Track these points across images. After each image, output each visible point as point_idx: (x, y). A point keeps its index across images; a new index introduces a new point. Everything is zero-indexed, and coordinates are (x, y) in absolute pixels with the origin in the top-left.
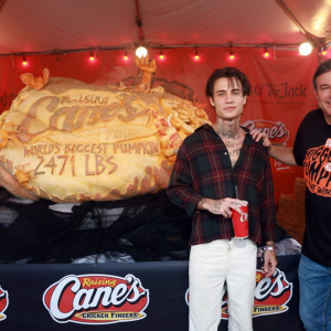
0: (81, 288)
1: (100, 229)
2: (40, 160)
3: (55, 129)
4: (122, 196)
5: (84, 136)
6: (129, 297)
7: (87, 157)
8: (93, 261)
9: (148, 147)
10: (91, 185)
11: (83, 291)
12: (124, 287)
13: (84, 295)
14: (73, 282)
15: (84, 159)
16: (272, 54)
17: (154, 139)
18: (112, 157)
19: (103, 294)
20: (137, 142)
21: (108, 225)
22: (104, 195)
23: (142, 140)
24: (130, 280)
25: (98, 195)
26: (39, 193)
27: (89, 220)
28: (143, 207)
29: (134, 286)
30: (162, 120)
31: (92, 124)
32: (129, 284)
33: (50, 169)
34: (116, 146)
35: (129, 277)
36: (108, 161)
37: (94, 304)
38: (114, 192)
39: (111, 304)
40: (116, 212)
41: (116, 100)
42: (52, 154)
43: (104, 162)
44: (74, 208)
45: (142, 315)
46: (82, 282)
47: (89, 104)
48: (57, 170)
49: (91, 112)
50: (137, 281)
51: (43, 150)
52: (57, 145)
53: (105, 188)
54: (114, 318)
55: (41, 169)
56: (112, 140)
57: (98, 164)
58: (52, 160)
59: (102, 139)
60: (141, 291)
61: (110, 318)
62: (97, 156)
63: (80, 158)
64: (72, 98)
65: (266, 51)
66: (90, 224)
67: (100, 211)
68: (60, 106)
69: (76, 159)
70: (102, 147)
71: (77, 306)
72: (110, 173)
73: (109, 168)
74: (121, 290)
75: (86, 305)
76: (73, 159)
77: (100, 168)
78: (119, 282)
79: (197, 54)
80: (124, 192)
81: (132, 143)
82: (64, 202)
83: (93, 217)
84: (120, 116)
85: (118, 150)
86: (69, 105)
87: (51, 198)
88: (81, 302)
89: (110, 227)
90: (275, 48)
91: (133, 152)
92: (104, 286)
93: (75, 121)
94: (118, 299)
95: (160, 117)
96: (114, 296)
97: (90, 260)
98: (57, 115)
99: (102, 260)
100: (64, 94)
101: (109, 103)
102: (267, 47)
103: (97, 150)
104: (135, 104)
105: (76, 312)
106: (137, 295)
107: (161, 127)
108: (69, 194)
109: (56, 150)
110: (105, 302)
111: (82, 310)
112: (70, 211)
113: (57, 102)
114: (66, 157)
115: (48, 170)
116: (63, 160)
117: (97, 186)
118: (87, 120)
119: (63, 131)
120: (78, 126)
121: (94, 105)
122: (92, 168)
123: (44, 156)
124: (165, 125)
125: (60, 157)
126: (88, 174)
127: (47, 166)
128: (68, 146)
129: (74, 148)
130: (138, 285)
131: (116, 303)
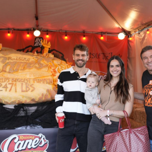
0: (19, 140)
1: (26, 116)
3: (5, 71)
4: (36, 102)
5: (20, 75)
6: (40, 144)
7: (22, 84)
8: (24, 128)
9: (48, 81)
10: (23, 96)
11: (20, 142)
12: (38, 139)
13: (20, 144)
14: (15, 138)
16: (105, 38)
17: (50, 77)
19: (28, 143)
20: (43, 78)
21: (30, 114)
22: (28, 101)
23: (46, 78)
25: (26, 101)
27: (21, 112)
28: (46, 106)
30: (54, 70)
31: (24, 69)
32: (40, 138)
34: (34, 80)
35: (40, 135)
36: (31, 86)
37: (24, 148)
38: (33, 100)
39: (32, 147)
40: (34, 109)
41: (33, 60)
42: (6, 82)
43: (29, 87)
44: (15, 107)
46: (19, 137)
47: (21, 61)
48: (8, 89)
49: (22, 64)
50: (44, 137)
51: (1, 81)
52: (8, 79)
53: (29, 98)
56: (32, 77)
57: (27, 87)
58: (6, 85)
59: (28, 77)
60: (45, 141)
62: (26, 84)
63: (19, 84)
64: (13, 58)
65: (102, 36)
66: (22, 113)
67: (27, 108)
68: (7, 61)
69: (17, 85)
70: (28, 80)
72: (32, 91)
73: (31, 89)
74: (36, 141)
76: (16, 85)
77: (28, 89)
78: (36, 137)
79: (66, 36)
80: (37, 100)
81: (41, 79)
82: (10, 104)
83: (24, 110)
84: (36, 67)
85: (35, 82)
86: (11, 61)
87: (3, 102)
88: (18, 147)
89: (31, 115)
90: (106, 35)
91: (42, 82)
92: (29, 139)
93: (15, 68)
94: (35, 145)
95: (53, 68)
96: (33, 144)
98: (6, 65)
99: (29, 128)
100: (9, 56)
101: (30, 61)
102: (102, 34)
103: (26, 81)
104: (42, 62)
105: (16, 151)
106: (43, 143)
107: (53, 72)
108: (13, 100)
109: (8, 81)
110: (29, 147)
111: (19, 151)
112: (13, 108)
113: (6, 59)
114: (13, 84)
115: (4, 89)
116: (11, 85)
117: (26, 97)
118: (20, 68)
119: (9, 72)
120: (17, 71)
121: (23, 61)
122: (24, 89)
123: (2, 83)
124: (55, 72)
125: (9, 84)
126: (22, 91)
127: (4, 87)
128: (13, 79)
129: (16, 80)
130: (44, 139)
131: (34, 147)
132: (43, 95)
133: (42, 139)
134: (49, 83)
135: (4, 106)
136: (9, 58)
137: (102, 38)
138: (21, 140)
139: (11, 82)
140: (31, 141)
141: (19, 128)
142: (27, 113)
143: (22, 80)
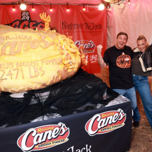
0: (37, 134)
1: (39, 103)
2: (3, 72)
3: (5, 54)
4: (47, 86)
5: (23, 57)
6: (60, 133)
7: (30, 69)
8: (41, 120)
9: (58, 61)
10: (33, 83)
12: (58, 129)
13: (39, 136)
14: (33, 132)
16: (86, 9)
17: (59, 57)
18: (41, 68)
19: (48, 134)
20: (52, 58)
22: (39, 87)
24: (60, 125)
25: (36, 87)
26: (3, 90)
27: (33, 100)
28: (59, 90)
30: (61, 47)
31: (26, 50)
32: (60, 127)
33: (10, 77)
34: (42, 61)
35: (60, 124)
37: (44, 140)
38: (44, 84)
39: (52, 138)
40: (46, 95)
41: (36, 37)
42: (9, 68)
43: (38, 70)
44: (25, 95)
45: (67, 140)
46: (37, 130)
47: (22, 40)
48: (14, 77)
49: (24, 44)
50: (64, 125)
51: (3, 67)
52: (11, 63)
53: (39, 83)
54: (54, 144)
55: (5, 77)
56: (39, 58)
57: (36, 72)
58: (10, 71)
60: (65, 129)
61: (52, 144)
62: (34, 68)
63: (26, 70)
64: (11, 37)
65: (84, 7)
66: (34, 101)
67: (38, 94)
68: (6, 41)
69: (24, 70)
70: (36, 62)
71: (35, 143)
72: (42, 76)
73: (41, 73)
74: (56, 130)
75: (40, 141)
76: (22, 70)
77: (37, 74)
78: (55, 127)
80: (48, 84)
81: (50, 59)
82: (18, 92)
83: (35, 98)
84: (41, 46)
85: (44, 64)
87: (10, 91)
88: (37, 140)
89: (45, 102)
90: (88, 6)
91: (51, 63)
92: (48, 130)
93: (16, 50)
94: (55, 135)
95: (59, 45)
98: (5, 46)
99: (46, 118)
100: (6, 35)
101: (32, 39)
102: (84, 5)
103: (33, 65)
104: (46, 40)
105: (35, 145)
106: (64, 131)
107: (61, 50)
108: (21, 88)
109: (11, 66)
110: (49, 138)
111: (38, 144)
112: (23, 97)
113: (4, 39)
114: (18, 70)
115: (9, 77)
116: (16, 71)
117: (36, 83)
118: (22, 49)
119: (10, 55)
120: (19, 52)
121: (24, 40)
122: (33, 74)
123: (5, 70)
124: (62, 49)
125: (13, 70)
126: (31, 77)
127: (8, 75)
128: (17, 64)
129: (22, 64)
130: (64, 127)
131: (54, 137)
132: (54, 78)
133: (62, 127)
134: (59, 64)
135: (12, 96)
136: (7, 37)
137: (84, 9)
138: (40, 133)
139: (15, 67)
140: (50, 132)
141: (35, 121)
142: (39, 100)
143: (29, 64)
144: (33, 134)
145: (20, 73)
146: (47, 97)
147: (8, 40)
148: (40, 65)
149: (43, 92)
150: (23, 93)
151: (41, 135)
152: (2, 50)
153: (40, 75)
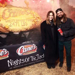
1: (25, 37)
2: (10, 23)
3: (11, 16)
5: (18, 18)
7: (21, 22)
9: (32, 20)
10: (23, 28)
12: (33, 47)
14: (23, 47)
15: (21, 23)
17: (33, 18)
18: (26, 22)
20: (30, 19)
22: (25, 30)
23: (31, 19)
24: (34, 45)
25: (24, 30)
26: (10, 30)
27: (22, 35)
29: (34, 46)
30: (33, 15)
31: (20, 15)
32: (33, 46)
33: (13, 25)
35: (33, 45)
37: (27, 51)
41: (23, 10)
42: (13, 22)
45: (36, 51)
48: (15, 25)
49: (18, 13)
50: (35, 45)
51: (11, 21)
53: (25, 28)
55: (11, 25)
56: (25, 19)
58: (13, 23)
59: (23, 19)
60: (35, 47)
61: (30, 53)
62: (23, 22)
63: (20, 23)
64: (13, 10)
68: (11, 11)
71: (24, 52)
73: (26, 24)
75: (25, 51)
76: (18, 23)
78: (31, 46)
80: (28, 29)
81: (29, 19)
82: (16, 32)
83: (23, 35)
84: (26, 14)
87: (13, 31)
88: (24, 51)
91: (30, 21)
93: (15, 15)
95: (33, 14)
96: (31, 49)
97: (26, 42)
98: (11, 13)
99: (28, 42)
100: (11, 8)
101: (22, 11)
103: (23, 21)
104: (28, 11)
105: (23, 53)
106: (35, 48)
108: (18, 30)
109: (14, 21)
110: (29, 50)
111: (25, 52)
112: (18, 34)
114: (17, 22)
116: (16, 23)
117: (24, 28)
118: (18, 14)
119: (13, 17)
120: (16, 16)
121: (18, 11)
122: (23, 24)
124: (34, 16)
125: (15, 22)
126: (22, 26)
127: (13, 24)
128: (16, 20)
129: (18, 20)
131: (31, 50)
132: (31, 27)
134: (33, 21)
135: (14, 33)
136: (11, 10)
138: (26, 48)
139: (16, 21)
140: (29, 48)
141: (24, 43)
142: (25, 35)
143: (21, 20)
144: (23, 48)
145: (18, 24)
146: (28, 34)
147: (12, 11)
148: (26, 21)
149: (26, 32)
150: (19, 33)
151: (26, 49)
152: (9, 15)
153: (25, 25)
